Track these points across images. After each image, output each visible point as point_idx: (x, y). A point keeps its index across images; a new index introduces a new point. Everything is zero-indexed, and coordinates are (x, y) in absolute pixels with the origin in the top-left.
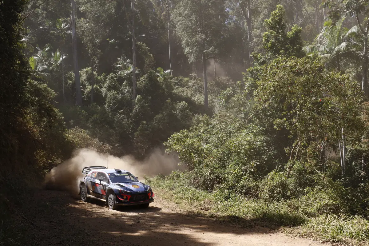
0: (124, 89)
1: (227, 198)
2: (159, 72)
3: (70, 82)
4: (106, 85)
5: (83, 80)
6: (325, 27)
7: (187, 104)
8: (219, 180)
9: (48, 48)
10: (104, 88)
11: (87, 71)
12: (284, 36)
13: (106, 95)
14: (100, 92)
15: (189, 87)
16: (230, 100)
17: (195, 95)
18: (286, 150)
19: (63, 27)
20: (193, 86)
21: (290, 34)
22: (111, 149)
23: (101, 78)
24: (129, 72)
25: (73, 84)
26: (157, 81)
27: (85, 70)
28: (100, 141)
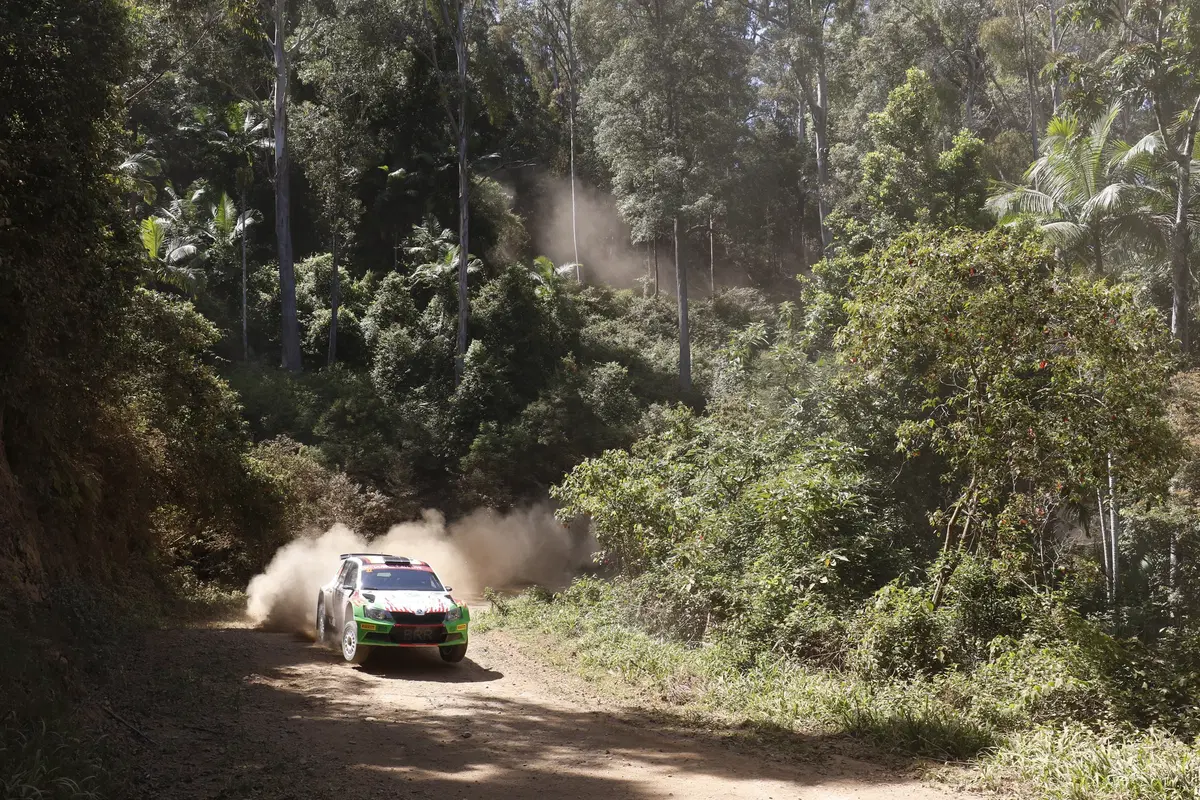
0: (431, 320)
1: (744, 667)
2: (539, 270)
3: (264, 296)
4: (375, 308)
5: (305, 291)
6: (1055, 138)
7: (625, 370)
8: (721, 608)
9: (201, 191)
10: (370, 316)
11: (318, 264)
12: (930, 163)
13: (374, 340)
14: (357, 328)
15: (631, 320)
16: (759, 361)
17: (651, 342)
18: (931, 519)
19: (249, 130)
20: (646, 315)
21: (947, 157)
22: (387, 507)
23: (360, 288)
24: (447, 269)
25: (275, 306)
26: (535, 298)
27: (311, 261)
28: (353, 482)
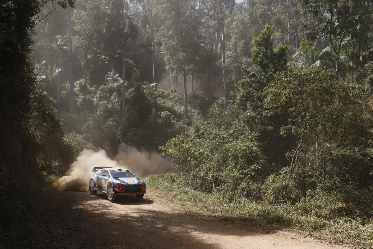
0: (114, 99)
1: (231, 200)
2: (146, 85)
3: (64, 92)
4: (98, 95)
5: (77, 90)
6: (302, 47)
7: (170, 113)
8: (217, 182)
9: (45, 61)
10: (96, 98)
11: (80, 83)
13: (98, 104)
14: (92, 101)
15: (170, 99)
16: (209, 110)
17: (175, 106)
19: (60, 43)
20: (174, 98)
21: (276, 50)
23: (93, 90)
24: (119, 84)
25: (67, 95)
26: (144, 93)
27: (78, 82)
28: (94, 146)
